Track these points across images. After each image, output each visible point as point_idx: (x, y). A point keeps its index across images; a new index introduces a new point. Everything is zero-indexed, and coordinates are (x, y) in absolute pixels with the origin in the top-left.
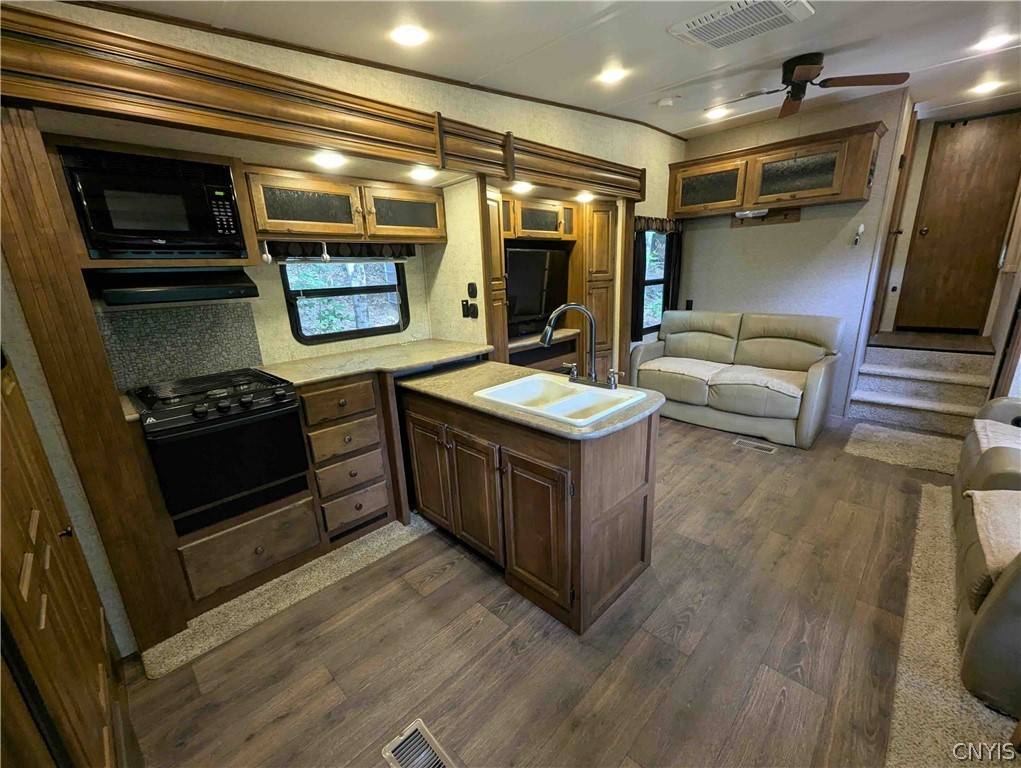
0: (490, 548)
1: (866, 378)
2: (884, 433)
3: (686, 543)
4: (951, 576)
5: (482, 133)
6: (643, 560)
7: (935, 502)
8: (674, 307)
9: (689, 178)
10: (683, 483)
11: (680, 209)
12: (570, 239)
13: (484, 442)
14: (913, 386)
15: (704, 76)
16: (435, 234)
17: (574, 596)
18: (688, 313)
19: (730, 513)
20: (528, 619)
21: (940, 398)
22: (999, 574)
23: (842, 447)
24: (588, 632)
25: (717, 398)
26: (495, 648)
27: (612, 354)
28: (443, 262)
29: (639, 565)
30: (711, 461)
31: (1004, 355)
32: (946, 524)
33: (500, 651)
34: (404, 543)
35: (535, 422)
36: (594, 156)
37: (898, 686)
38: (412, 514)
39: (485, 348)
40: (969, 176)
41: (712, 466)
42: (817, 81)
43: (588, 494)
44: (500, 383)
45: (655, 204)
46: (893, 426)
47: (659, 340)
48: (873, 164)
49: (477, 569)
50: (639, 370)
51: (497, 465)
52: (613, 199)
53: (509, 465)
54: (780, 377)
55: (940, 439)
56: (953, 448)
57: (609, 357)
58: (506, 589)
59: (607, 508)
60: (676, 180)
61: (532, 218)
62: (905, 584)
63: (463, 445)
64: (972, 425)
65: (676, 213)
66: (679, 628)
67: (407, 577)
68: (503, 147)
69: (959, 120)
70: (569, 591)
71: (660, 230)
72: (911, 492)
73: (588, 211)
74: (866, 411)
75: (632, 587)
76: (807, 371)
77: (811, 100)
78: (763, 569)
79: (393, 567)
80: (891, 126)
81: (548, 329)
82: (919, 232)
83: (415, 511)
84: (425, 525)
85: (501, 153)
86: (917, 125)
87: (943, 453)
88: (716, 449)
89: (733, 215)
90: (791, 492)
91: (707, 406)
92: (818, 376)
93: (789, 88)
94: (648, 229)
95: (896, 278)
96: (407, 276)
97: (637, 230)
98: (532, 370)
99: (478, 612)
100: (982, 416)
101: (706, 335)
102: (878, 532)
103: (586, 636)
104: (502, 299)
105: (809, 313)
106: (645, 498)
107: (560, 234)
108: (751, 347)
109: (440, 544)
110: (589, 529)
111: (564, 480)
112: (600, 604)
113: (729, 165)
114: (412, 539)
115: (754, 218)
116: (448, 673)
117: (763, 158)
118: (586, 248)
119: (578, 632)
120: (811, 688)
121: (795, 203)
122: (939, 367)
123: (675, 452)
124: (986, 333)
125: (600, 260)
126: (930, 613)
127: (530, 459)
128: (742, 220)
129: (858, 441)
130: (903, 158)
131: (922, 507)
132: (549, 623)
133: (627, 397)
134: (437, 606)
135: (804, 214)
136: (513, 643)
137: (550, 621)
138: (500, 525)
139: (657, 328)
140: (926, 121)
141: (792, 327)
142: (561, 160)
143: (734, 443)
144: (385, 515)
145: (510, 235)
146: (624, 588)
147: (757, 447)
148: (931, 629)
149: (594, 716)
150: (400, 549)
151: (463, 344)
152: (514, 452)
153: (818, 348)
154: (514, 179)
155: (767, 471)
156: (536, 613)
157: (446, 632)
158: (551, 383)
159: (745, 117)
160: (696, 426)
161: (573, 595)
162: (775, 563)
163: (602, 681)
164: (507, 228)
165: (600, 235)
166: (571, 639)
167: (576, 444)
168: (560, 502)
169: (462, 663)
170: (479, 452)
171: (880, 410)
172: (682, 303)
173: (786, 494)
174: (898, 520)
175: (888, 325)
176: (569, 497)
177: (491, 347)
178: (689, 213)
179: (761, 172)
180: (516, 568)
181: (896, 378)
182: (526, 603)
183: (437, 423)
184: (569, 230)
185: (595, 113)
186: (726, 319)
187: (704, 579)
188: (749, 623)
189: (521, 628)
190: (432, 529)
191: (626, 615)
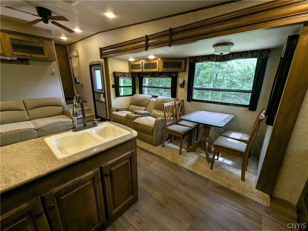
13: (90, 173)
20: (128, 218)
103: (139, 198)
115: (9, 60)
127: (118, 158)
135: (31, 62)
136: (139, 223)
137: (130, 209)
149: (164, 198)
153: (60, 107)
156: (126, 214)
166: (140, 202)
170: (85, 183)
180: (114, 212)
189: (133, 221)
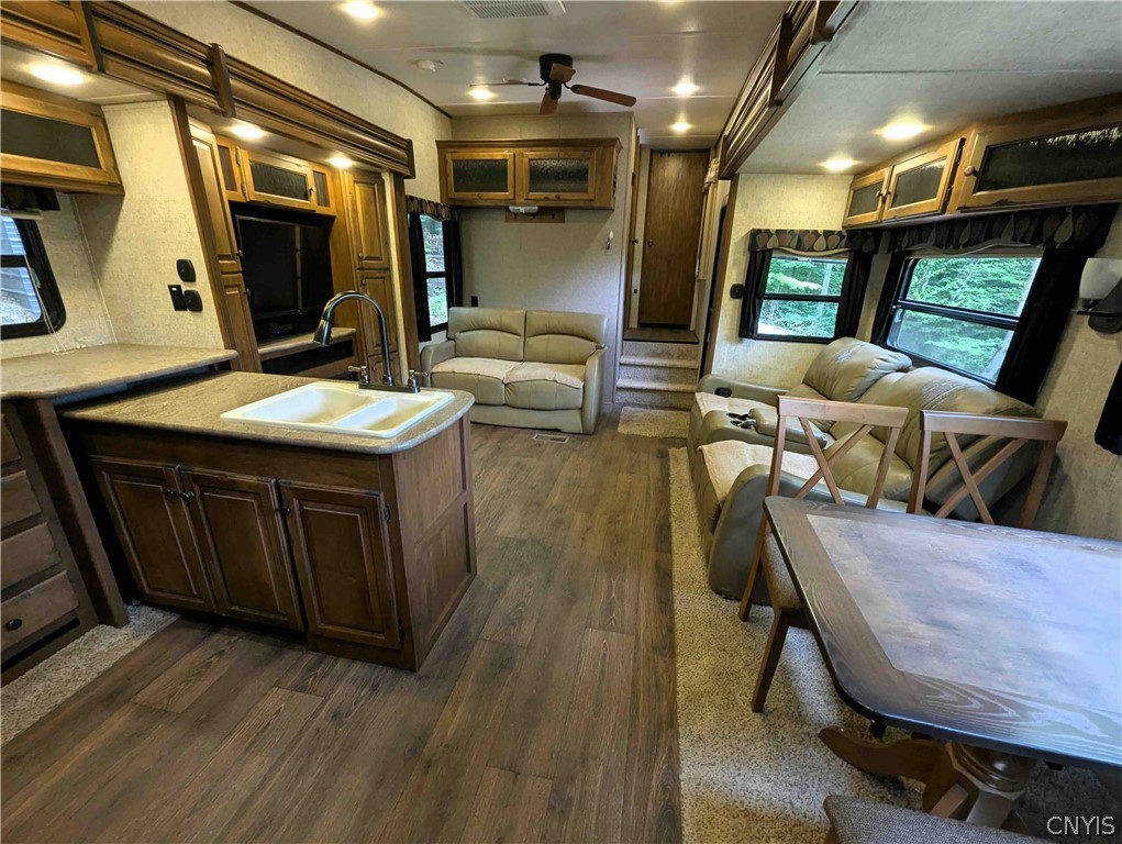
0: (280, 614)
1: (625, 368)
2: (641, 412)
3: (507, 543)
4: (694, 513)
5: (166, 32)
6: (469, 571)
7: (678, 462)
8: (460, 304)
9: (461, 161)
10: (494, 485)
11: (454, 194)
12: (327, 213)
13: (252, 479)
14: (655, 372)
15: (464, 46)
16: (97, 179)
17: (405, 631)
18: (474, 310)
19: (539, 505)
20: (347, 681)
21: (672, 380)
22: (724, 502)
23: (616, 429)
24: (425, 664)
25: (515, 396)
26: (312, 729)
27: (398, 357)
28: (120, 225)
29: (467, 577)
30: (516, 459)
31: (706, 345)
32: (686, 475)
33: (318, 731)
34: (123, 653)
35: (326, 440)
36: (347, 110)
37: (675, 606)
38: (130, 608)
39: (221, 353)
40: (674, 200)
41: (518, 463)
42: (569, 84)
43: (407, 515)
44: (259, 399)
45: (426, 183)
46: (645, 406)
47: (449, 339)
48: (615, 177)
49: (261, 648)
50: (432, 374)
51: (275, 504)
52: (379, 170)
53: (295, 502)
54: (565, 371)
55: (674, 412)
56: (684, 418)
57: (396, 359)
58: (311, 657)
59: (428, 525)
60: (446, 162)
61: (266, 177)
62: (669, 527)
63: (214, 489)
64: (694, 399)
65: (451, 199)
66: (514, 625)
67: (140, 698)
68: (208, 63)
69: (666, 151)
70: (397, 628)
71: (436, 216)
72: (663, 456)
73: (346, 181)
74: (626, 396)
75: (463, 602)
76: (585, 364)
77: (565, 104)
78: (575, 547)
79: (110, 693)
80: (625, 146)
81: (324, 324)
82: (648, 244)
83: (135, 602)
84: (158, 616)
85: (207, 72)
86: (640, 148)
87: (677, 423)
88: (518, 447)
89: (507, 209)
90: (585, 475)
91: (505, 405)
92: (593, 366)
93: (547, 85)
94: (423, 213)
95: (636, 283)
96: (46, 242)
97: (411, 212)
98: (304, 379)
99: (276, 699)
100: (699, 391)
101: (494, 332)
102: (648, 493)
103: (421, 671)
104: (238, 286)
105: (579, 311)
106: (465, 506)
107: (311, 204)
108: (538, 343)
109: (195, 633)
110: (412, 553)
111: (375, 504)
112: (432, 631)
113: (499, 154)
114: (137, 644)
115: (526, 214)
116: (245, 793)
117: (530, 153)
118: (350, 226)
119: (413, 670)
120: (623, 633)
121: (562, 204)
122: (668, 355)
123: (482, 456)
124: (692, 328)
125: (371, 245)
126: (687, 544)
127: (325, 488)
128: (516, 215)
129: (626, 422)
130: (634, 176)
131: (671, 468)
132: (376, 674)
133: (434, 401)
134: (205, 718)
135: (569, 215)
136: (335, 715)
137: (377, 670)
138: (291, 581)
139: (444, 327)
140: (645, 145)
141: (569, 324)
142: (299, 103)
143: (534, 438)
144: (75, 623)
145: (238, 197)
146: (455, 605)
147: (554, 439)
148: (688, 555)
149: (447, 746)
150: (114, 665)
151: (182, 349)
152: (299, 484)
153: (590, 343)
154: (234, 116)
155: (564, 459)
156: (358, 669)
157: (230, 743)
158: (335, 392)
159: (507, 105)
160: (497, 427)
161: (402, 632)
162: (583, 539)
163: (448, 709)
164: (231, 185)
165: (366, 213)
166: (408, 681)
167: (384, 460)
168: (375, 530)
169: (265, 769)
170: (244, 493)
171: (637, 394)
172: (467, 300)
173: (582, 476)
174: (658, 480)
175: (634, 324)
176: (385, 523)
177: (233, 353)
178: (464, 201)
179: (528, 168)
180: (322, 626)
181: (644, 366)
182: (341, 664)
183: (159, 465)
184: (324, 201)
185: (339, 53)
186: (511, 317)
187: (529, 572)
188: (571, 598)
189: (341, 694)
190: (172, 618)
191: (462, 632)
